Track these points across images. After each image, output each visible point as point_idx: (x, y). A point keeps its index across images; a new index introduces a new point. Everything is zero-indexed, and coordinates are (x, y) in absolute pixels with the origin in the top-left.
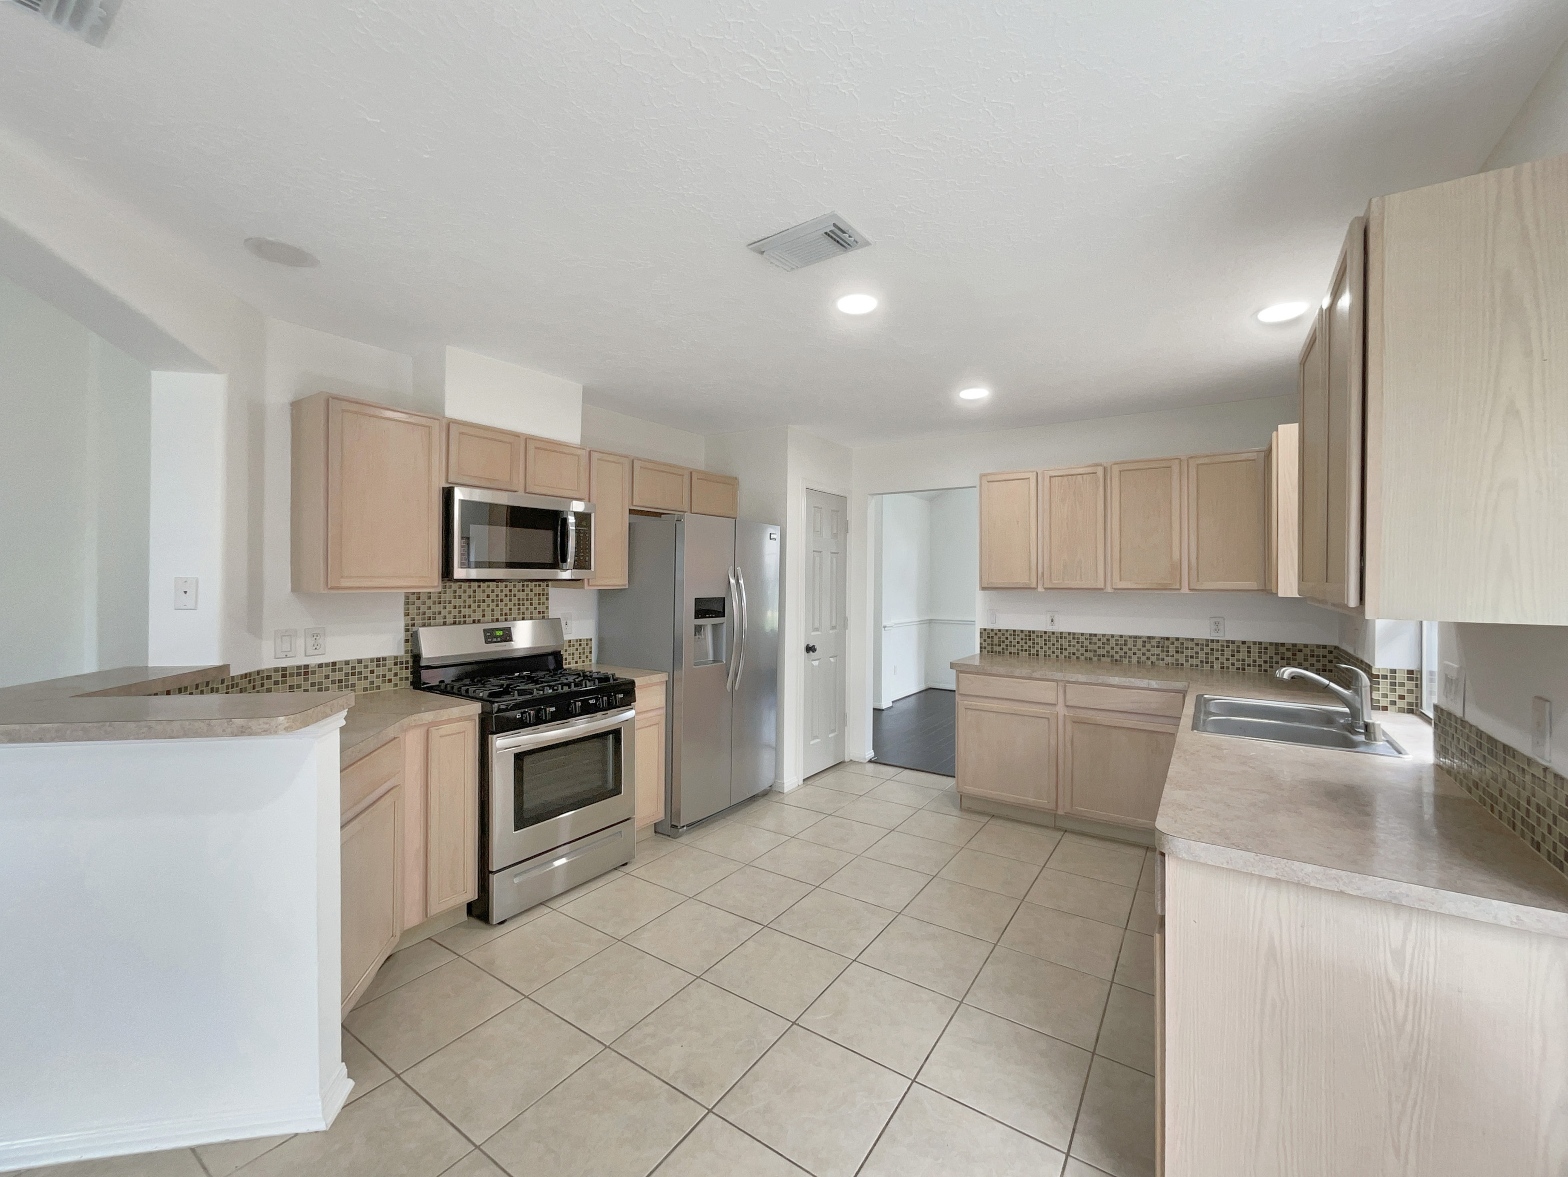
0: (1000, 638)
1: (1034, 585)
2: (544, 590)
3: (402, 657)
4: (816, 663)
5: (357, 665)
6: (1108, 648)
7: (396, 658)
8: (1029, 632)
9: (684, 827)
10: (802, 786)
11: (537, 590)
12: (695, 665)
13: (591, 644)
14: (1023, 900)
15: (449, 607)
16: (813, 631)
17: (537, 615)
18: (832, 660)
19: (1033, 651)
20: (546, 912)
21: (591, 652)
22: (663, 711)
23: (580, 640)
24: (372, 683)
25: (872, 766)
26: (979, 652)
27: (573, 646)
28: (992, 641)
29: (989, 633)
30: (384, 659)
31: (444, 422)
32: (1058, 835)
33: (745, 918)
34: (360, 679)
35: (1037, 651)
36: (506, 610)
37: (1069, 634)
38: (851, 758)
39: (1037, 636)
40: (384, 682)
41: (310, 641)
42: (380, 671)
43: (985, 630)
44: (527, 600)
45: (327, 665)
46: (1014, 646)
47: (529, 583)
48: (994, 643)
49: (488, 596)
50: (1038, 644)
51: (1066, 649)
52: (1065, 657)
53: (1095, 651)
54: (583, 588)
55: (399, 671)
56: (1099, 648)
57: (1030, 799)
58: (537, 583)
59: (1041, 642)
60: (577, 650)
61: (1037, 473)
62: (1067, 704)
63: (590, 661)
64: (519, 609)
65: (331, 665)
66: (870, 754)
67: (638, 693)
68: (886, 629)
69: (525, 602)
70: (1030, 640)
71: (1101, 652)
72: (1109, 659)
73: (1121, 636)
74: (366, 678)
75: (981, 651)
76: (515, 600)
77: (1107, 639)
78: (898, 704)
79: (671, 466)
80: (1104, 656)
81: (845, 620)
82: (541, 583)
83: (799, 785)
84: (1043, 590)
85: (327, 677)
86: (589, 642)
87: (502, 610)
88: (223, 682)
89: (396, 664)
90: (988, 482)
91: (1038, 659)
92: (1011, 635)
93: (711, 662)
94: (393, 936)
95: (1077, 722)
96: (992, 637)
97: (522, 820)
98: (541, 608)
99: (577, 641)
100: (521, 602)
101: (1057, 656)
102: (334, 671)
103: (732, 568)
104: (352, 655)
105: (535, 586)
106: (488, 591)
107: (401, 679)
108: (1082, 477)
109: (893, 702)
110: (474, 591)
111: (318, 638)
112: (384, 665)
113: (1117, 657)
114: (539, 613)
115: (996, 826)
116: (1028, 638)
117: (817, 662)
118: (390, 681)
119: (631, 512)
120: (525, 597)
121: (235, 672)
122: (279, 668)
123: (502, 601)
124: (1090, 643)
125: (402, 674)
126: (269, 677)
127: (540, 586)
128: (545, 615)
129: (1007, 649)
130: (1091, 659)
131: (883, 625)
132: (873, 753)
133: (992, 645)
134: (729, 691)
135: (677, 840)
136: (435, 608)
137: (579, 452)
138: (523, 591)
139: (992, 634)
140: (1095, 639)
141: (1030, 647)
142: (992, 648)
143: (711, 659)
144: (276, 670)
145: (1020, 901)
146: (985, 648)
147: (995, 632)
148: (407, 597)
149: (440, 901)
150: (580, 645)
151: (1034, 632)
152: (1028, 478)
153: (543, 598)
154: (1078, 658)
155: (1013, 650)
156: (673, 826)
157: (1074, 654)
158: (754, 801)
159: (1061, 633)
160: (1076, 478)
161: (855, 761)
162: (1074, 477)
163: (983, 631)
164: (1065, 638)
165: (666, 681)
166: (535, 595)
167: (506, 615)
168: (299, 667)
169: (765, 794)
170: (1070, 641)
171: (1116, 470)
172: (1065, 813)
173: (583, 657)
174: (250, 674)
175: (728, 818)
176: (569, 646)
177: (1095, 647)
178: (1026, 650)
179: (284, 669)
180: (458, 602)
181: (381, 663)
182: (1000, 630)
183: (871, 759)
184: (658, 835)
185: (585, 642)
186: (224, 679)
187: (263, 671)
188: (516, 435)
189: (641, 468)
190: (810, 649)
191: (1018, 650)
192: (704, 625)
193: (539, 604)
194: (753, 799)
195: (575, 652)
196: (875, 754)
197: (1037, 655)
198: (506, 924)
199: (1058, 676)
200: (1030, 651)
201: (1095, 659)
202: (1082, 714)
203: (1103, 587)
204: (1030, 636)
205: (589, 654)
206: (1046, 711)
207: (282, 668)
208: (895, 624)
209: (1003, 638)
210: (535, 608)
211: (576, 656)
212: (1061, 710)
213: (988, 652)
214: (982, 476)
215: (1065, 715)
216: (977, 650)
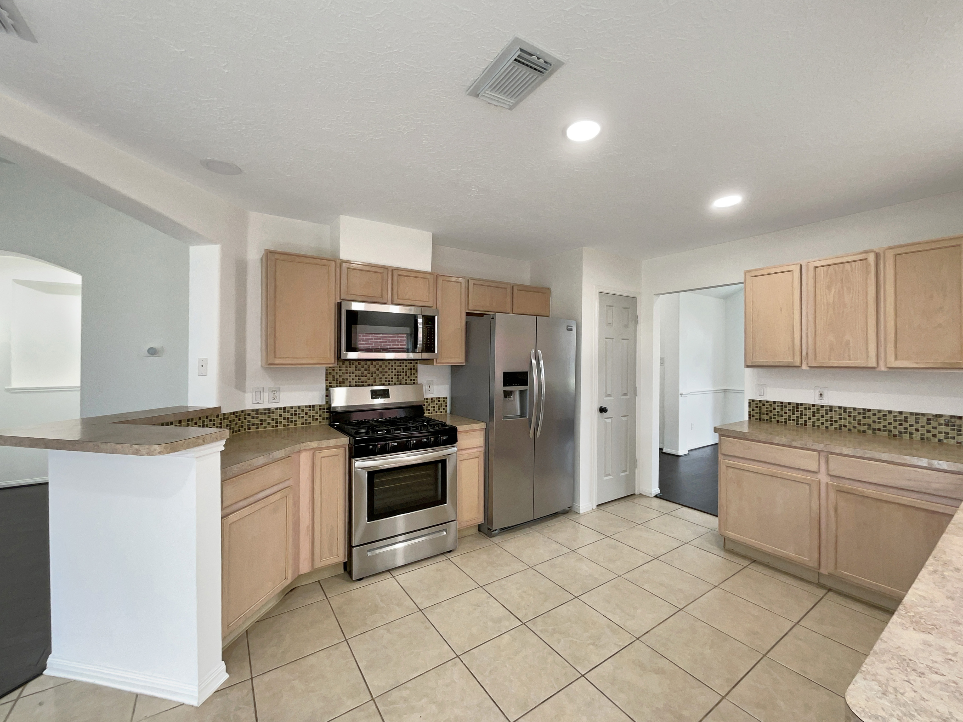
0: (767, 408)
1: (798, 364)
2: (414, 366)
3: (324, 405)
4: (609, 421)
5: (297, 409)
6: (885, 423)
7: (320, 406)
8: (797, 404)
9: (495, 530)
10: (596, 510)
11: (410, 366)
12: (504, 419)
13: (447, 401)
14: (765, 655)
15: (353, 376)
16: (606, 397)
17: (410, 382)
18: (624, 419)
19: (801, 421)
20: (388, 577)
21: (446, 406)
22: (483, 449)
23: (439, 398)
24: (306, 420)
25: (658, 501)
26: (748, 419)
27: (434, 401)
28: (760, 410)
29: (757, 404)
30: (313, 406)
31: (339, 262)
32: (820, 592)
33: (512, 613)
34: (299, 418)
35: (805, 421)
36: (389, 378)
37: (840, 408)
38: (641, 493)
39: (805, 408)
40: (313, 420)
41: (272, 395)
42: (311, 413)
43: (753, 401)
44: (403, 372)
45: (281, 409)
46: (782, 416)
47: (405, 361)
48: (762, 412)
49: (378, 370)
50: (806, 415)
51: (836, 421)
52: (836, 428)
53: (869, 425)
54: (433, 364)
55: (322, 414)
56: (874, 422)
57: (791, 553)
58: (410, 361)
59: (809, 414)
60: (437, 404)
61: (801, 265)
62: (831, 473)
63: (446, 412)
64: (398, 378)
65: (283, 409)
66: (656, 490)
67: (460, 436)
68: (683, 396)
69: (402, 373)
70: (797, 411)
71: (877, 426)
72: (886, 434)
73: (901, 413)
74: (303, 417)
75: (750, 418)
76: (395, 372)
77: (883, 415)
78: (691, 453)
79: (500, 282)
80: (879, 430)
81: (635, 390)
82: (412, 361)
83: (593, 509)
84: (808, 368)
85: (281, 416)
86: (445, 399)
87: (386, 378)
88: (218, 416)
89: (320, 409)
90: (753, 277)
91: (806, 429)
92: (778, 406)
93: (519, 417)
94: (285, 579)
95: (840, 491)
96: (760, 407)
97: (373, 515)
98: (412, 377)
99: (437, 398)
100: (399, 373)
101: (827, 427)
102: (284, 412)
103: (533, 351)
104: (295, 404)
105: (409, 363)
106: (378, 366)
107: (323, 419)
108: (851, 266)
109: (689, 451)
110: (369, 367)
111: (275, 393)
112: (313, 410)
113: (896, 432)
114: (411, 380)
115: (755, 571)
116: (795, 409)
117: (610, 419)
118: (317, 419)
119: (468, 314)
120: (402, 370)
121: (224, 411)
122: (254, 409)
123: (387, 372)
124: (864, 417)
125: (324, 415)
126: (249, 414)
127: (411, 363)
128: (415, 381)
129: (775, 418)
130: (864, 432)
131: (680, 393)
132: (659, 491)
133: (760, 413)
134: (531, 438)
135: (491, 539)
136: (346, 376)
137: (428, 276)
138: (401, 366)
139: (760, 405)
140: (868, 414)
141: (797, 417)
142: (760, 416)
143: (519, 415)
144: (253, 410)
145: (762, 656)
146: (753, 416)
147: (762, 403)
148: (327, 370)
149: (321, 559)
150: (439, 401)
151: (801, 404)
152: (792, 271)
153: (414, 371)
154: (850, 430)
155: (780, 418)
156: (489, 529)
157: (845, 426)
158: (556, 517)
159: (831, 407)
160: (844, 267)
161: (644, 495)
162: (842, 265)
163: (751, 402)
164: (835, 411)
165: (485, 429)
166: (409, 369)
167: (389, 381)
168: (265, 409)
169: (565, 512)
170: (840, 415)
171: (890, 255)
172: (828, 573)
173: (441, 409)
174: (237, 412)
175: (533, 527)
176: (432, 402)
177: (870, 421)
178: (793, 420)
179: (257, 410)
180: (357, 373)
181: (312, 408)
182: (767, 402)
183: (656, 495)
184: (481, 533)
185: (443, 400)
186: (218, 415)
187: (246, 411)
188: (385, 268)
189: (474, 284)
190: (603, 410)
191: (786, 419)
192: (514, 391)
193: (411, 375)
194: (555, 515)
195: (435, 405)
196: (660, 492)
197: (806, 425)
198: (362, 581)
199: (821, 447)
200: (798, 421)
201: (870, 432)
202: (847, 485)
203: (874, 365)
204: (797, 408)
205: (445, 407)
206: (808, 477)
207: (256, 409)
208: (691, 392)
209: (771, 409)
210: (409, 377)
211: (437, 408)
212: (823, 478)
213: (756, 419)
214: (746, 272)
215: (827, 483)
216: (746, 418)
